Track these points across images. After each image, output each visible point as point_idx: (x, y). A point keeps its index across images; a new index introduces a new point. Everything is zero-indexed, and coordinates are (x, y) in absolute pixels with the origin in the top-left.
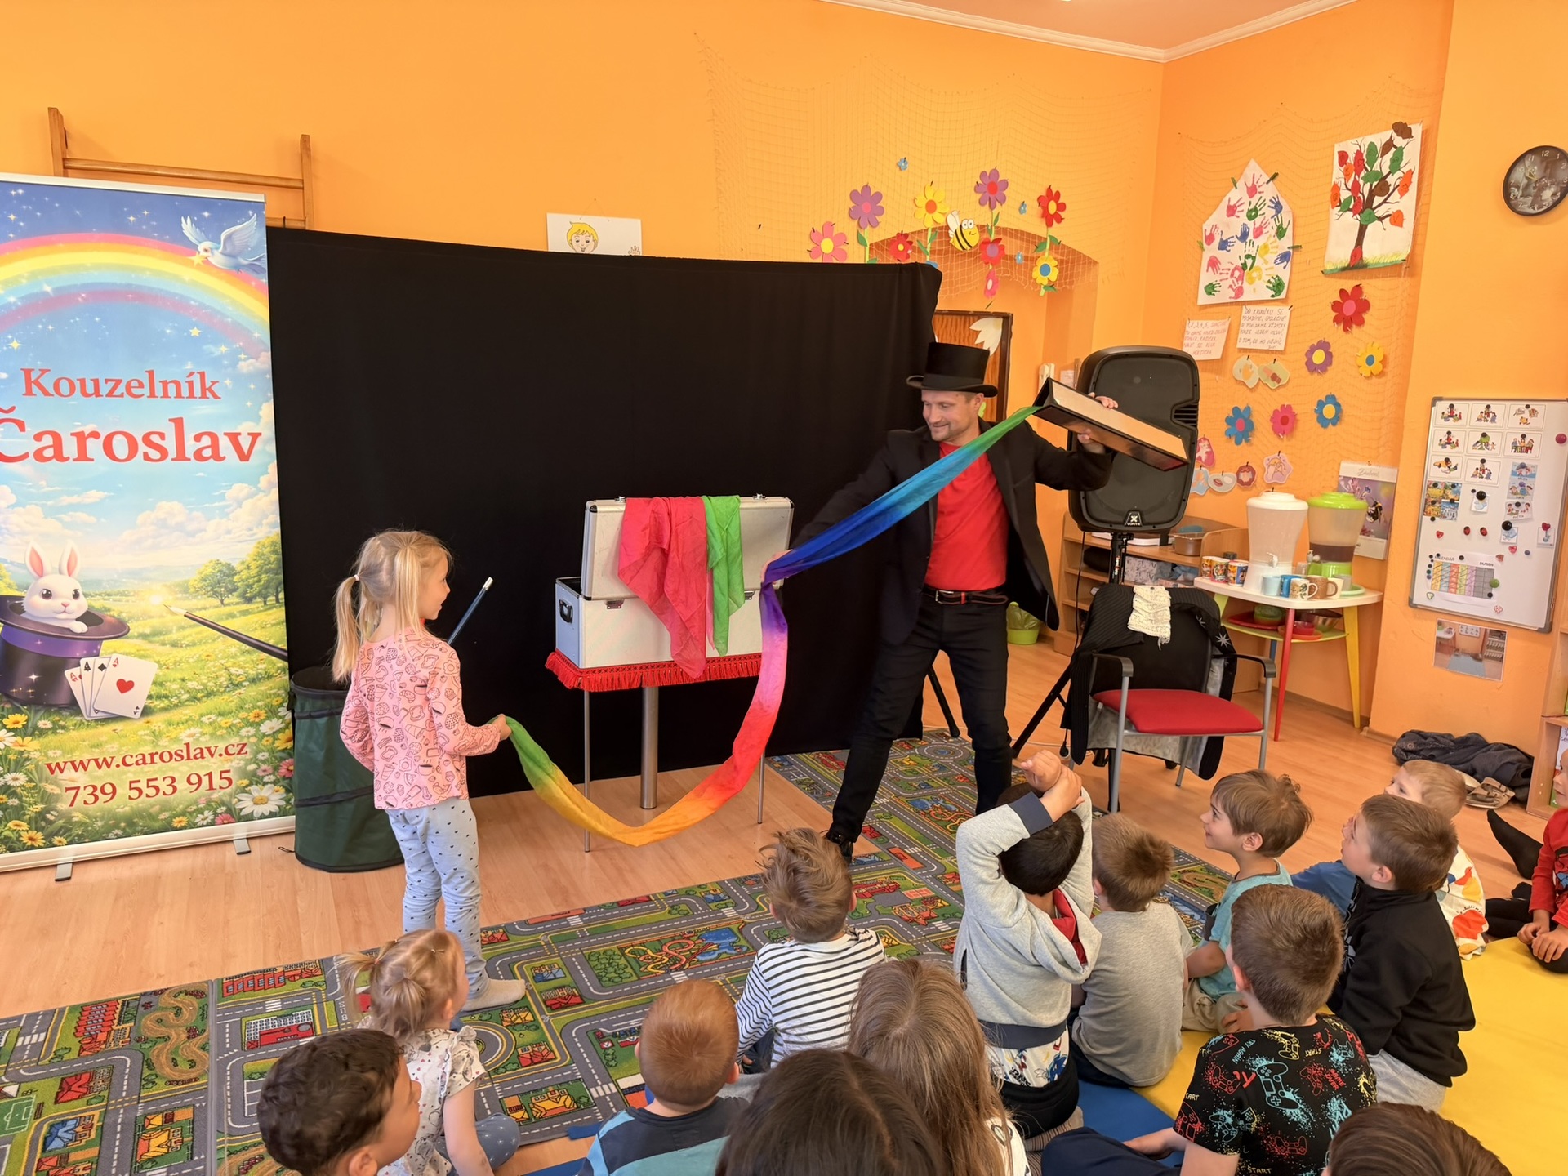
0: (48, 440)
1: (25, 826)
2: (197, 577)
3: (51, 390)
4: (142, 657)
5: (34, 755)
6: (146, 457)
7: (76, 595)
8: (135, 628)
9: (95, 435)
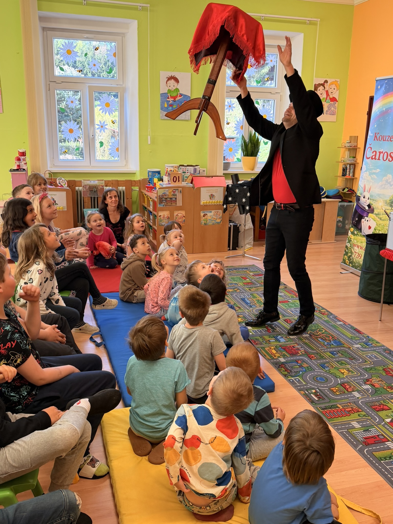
0: (374, 153)
1: (347, 258)
2: (389, 199)
3: (378, 139)
4: (375, 220)
5: (352, 240)
6: (389, 160)
7: (368, 199)
8: (376, 211)
9: (382, 152)
